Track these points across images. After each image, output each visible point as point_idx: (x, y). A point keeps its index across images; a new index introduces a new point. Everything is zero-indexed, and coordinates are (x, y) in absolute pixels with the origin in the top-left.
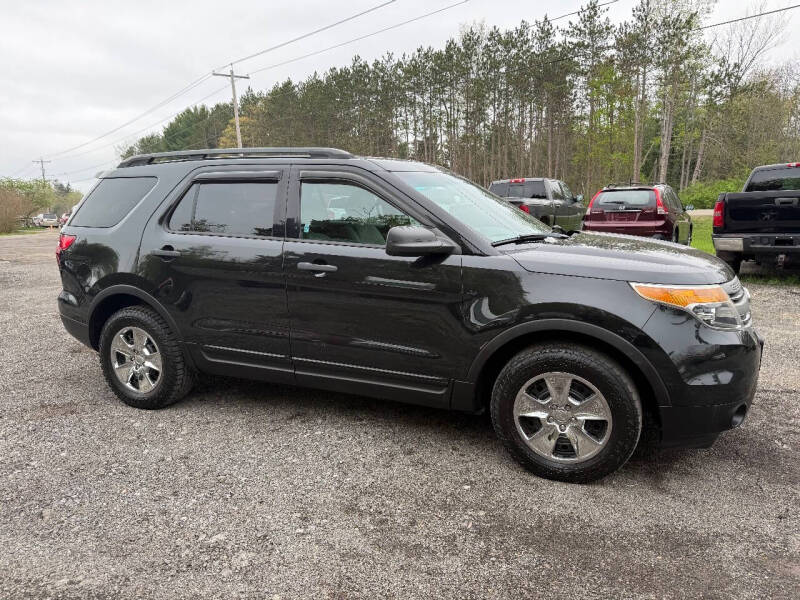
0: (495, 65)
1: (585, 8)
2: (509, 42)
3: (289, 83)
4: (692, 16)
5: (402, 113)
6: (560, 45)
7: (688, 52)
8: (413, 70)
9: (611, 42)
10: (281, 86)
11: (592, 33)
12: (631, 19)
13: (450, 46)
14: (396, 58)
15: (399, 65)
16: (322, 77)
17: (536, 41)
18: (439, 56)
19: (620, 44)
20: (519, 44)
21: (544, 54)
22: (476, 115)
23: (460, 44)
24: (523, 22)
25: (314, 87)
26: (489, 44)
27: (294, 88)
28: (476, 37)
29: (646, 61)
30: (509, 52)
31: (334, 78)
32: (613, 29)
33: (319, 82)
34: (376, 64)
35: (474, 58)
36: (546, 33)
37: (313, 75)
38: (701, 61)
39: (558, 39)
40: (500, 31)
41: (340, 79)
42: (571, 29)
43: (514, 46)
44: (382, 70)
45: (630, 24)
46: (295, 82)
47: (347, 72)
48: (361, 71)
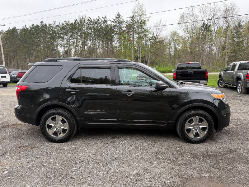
0: (91, 29)
1: (117, 15)
2: (94, 22)
3: (15, 28)
4: (145, 21)
5: (59, 41)
6: (110, 25)
7: (144, 31)
8: (63, 28)
9: (125, 26)
10: (11, 29)
11: (119, 22)
12: (129, 20)
13: (75, 21)
14: (57, 23)
15: (58, 26)
16: (28, 27)
17: (102, 23)
18: (72, 24)
19: (127, 27)
20: (97, 23)
21: (105, 27)
22: (84, 44)
23: (79, 21)
24: (98, 17)
25: (25, 30)
26: (88, 22)
27: (17, 30)
28: (84, 20)
29: (134, 32)
30: (94, 25)
31: (34, 28)
32: (125, 22)
33: (27, 29)
34: (50, 25)
35: (84, 26)
36: (105, 21)
37: (24, 26)
38: (147, 33)
39: (109, 23)
40: (91, 19)
41: (36, 29)
42: (113, 21)
43: (96, 24)
44: (52, 27)
45: (129, 21)
46: (17, 28)
47: (38, 26)
48: (44, 27)
